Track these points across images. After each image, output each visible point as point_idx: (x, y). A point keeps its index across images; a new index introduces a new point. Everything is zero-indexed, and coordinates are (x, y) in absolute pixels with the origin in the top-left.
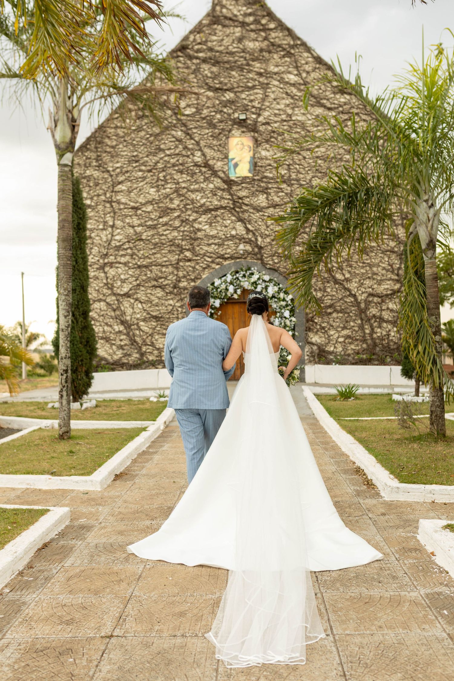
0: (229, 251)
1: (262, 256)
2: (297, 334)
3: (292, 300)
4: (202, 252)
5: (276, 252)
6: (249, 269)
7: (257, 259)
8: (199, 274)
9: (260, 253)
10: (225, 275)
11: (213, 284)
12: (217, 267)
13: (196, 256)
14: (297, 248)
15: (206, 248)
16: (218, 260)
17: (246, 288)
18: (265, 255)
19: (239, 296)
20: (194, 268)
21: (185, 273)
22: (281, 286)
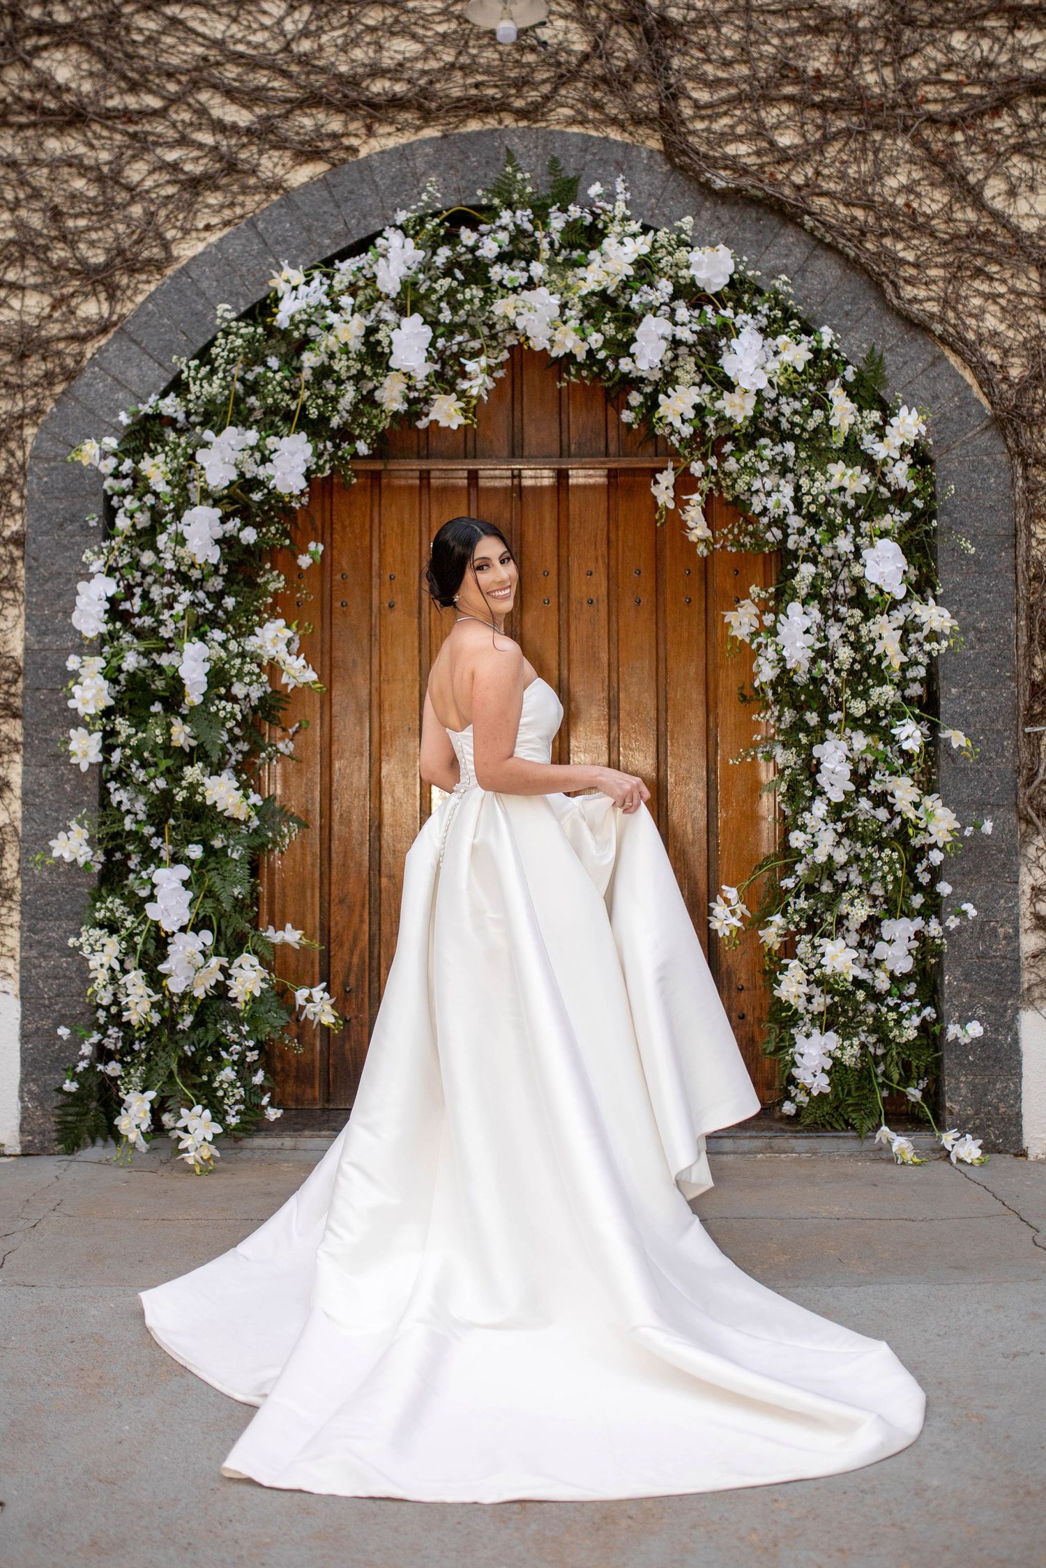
0: (401, 48)
1: (674, 95)
2: (957, 738)
3: (919, 456)
4: (181, 54)
5: (785, 70)
6: (567, 192)
7: (639, 120)
8: (150, 228)
9: (660, 65)
10: (364, 245)
11: (262, 310)
12: (302, 175)
13: (134, 88)
14: (958, 40)
15: (217, 27)
16: (305, 122)
17: (538, 343)
18: (703, 96)
19: (471, 408)
20: (108, 178)
21: (36, 221)
22: (827, 335)
